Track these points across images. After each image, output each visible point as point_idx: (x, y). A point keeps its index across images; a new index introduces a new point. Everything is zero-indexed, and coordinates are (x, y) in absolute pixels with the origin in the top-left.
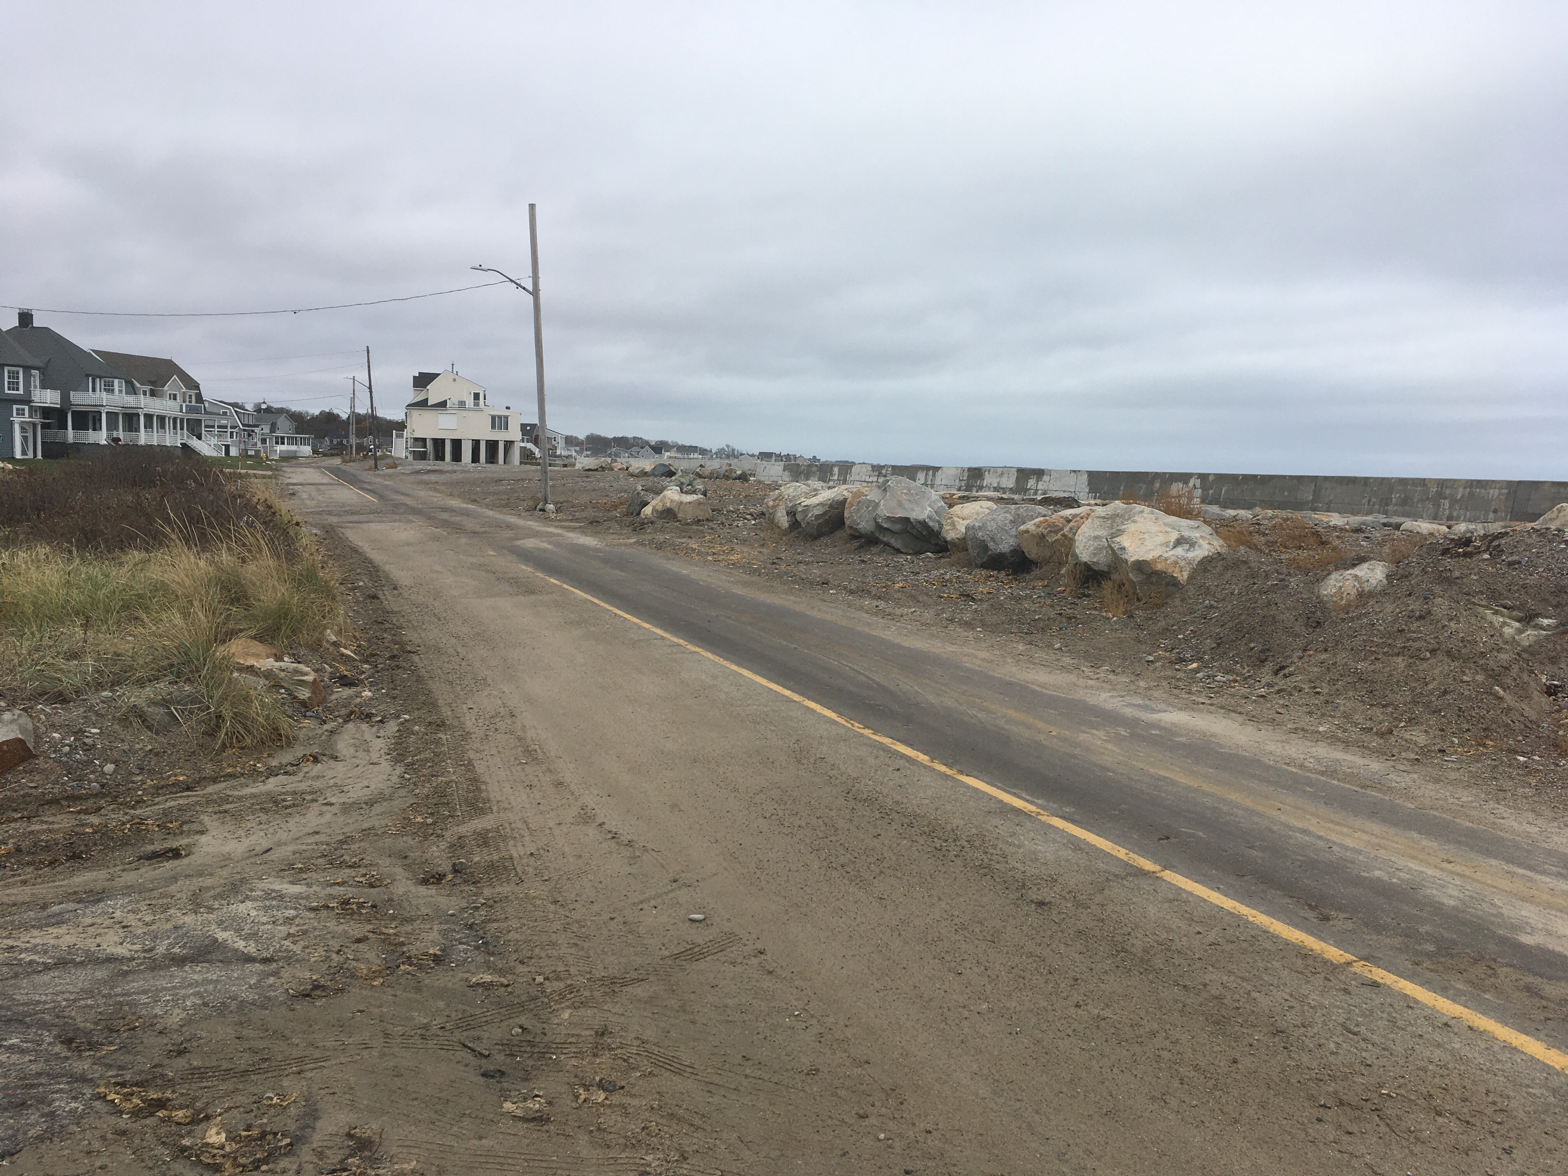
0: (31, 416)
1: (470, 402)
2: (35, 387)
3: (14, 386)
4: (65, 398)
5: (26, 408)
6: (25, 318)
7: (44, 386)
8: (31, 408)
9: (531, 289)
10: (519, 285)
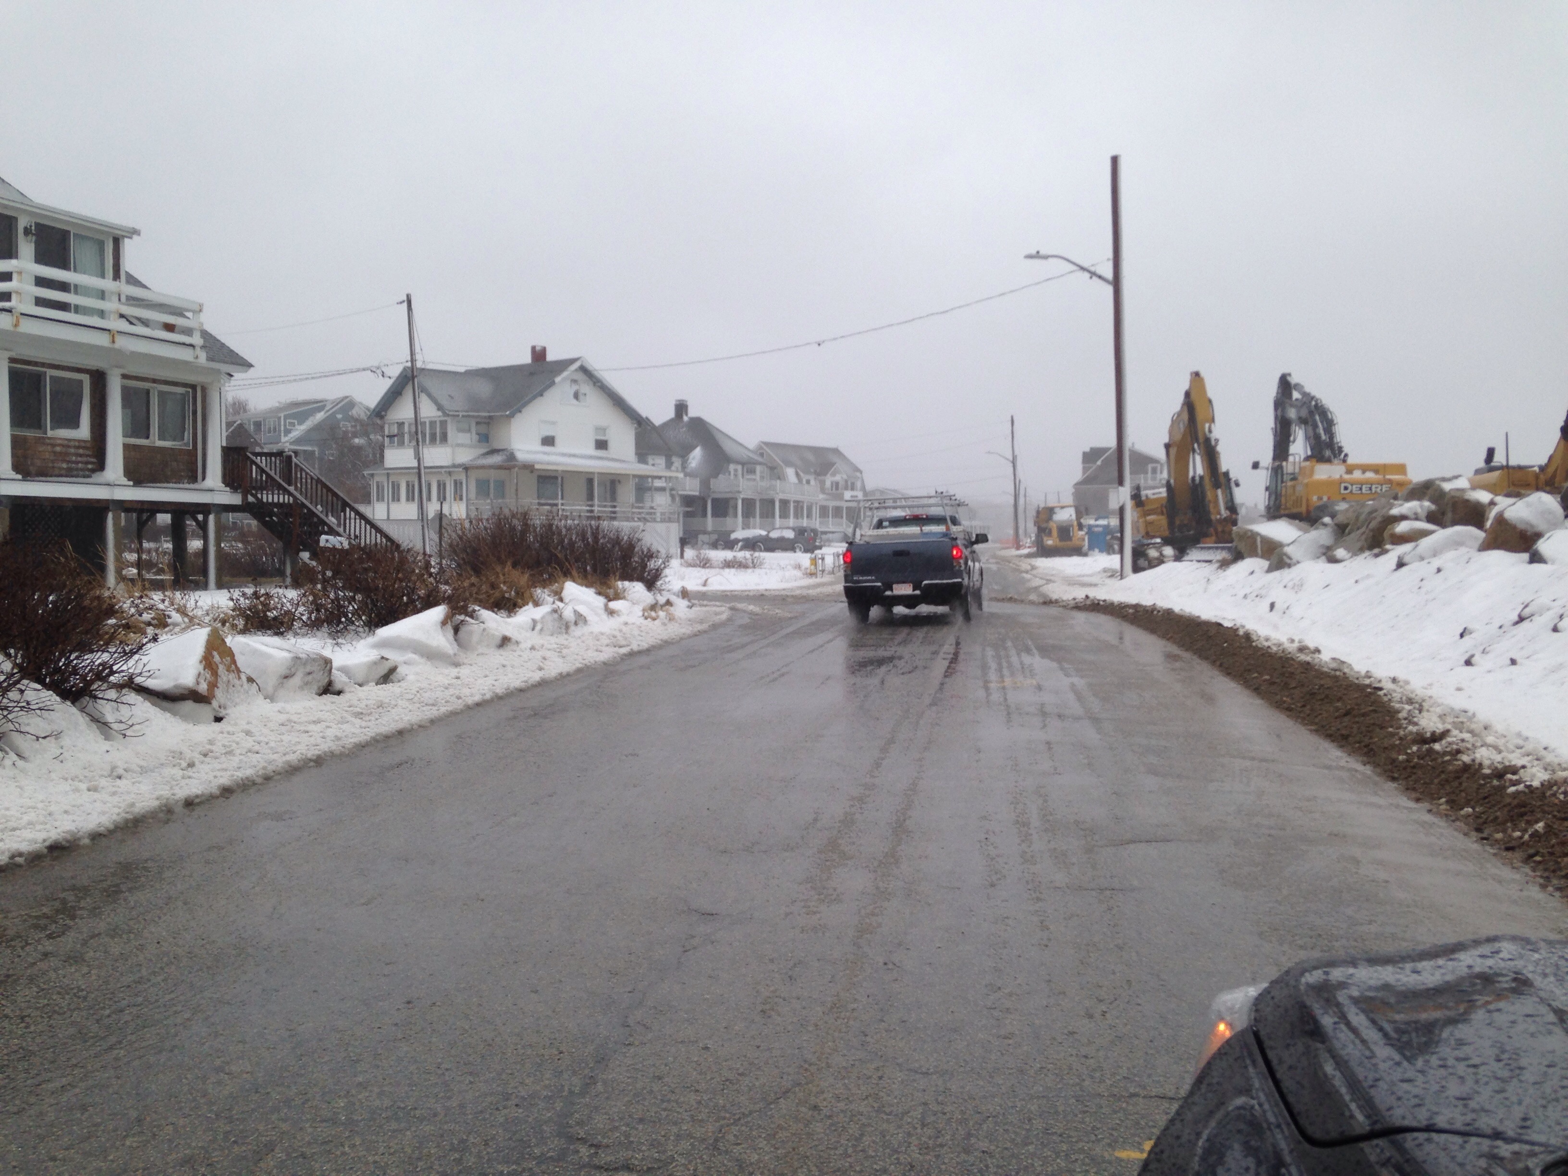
4: (705, 485)
6: (681, 409)
9: (1109, 275)
10: (1093, 274)
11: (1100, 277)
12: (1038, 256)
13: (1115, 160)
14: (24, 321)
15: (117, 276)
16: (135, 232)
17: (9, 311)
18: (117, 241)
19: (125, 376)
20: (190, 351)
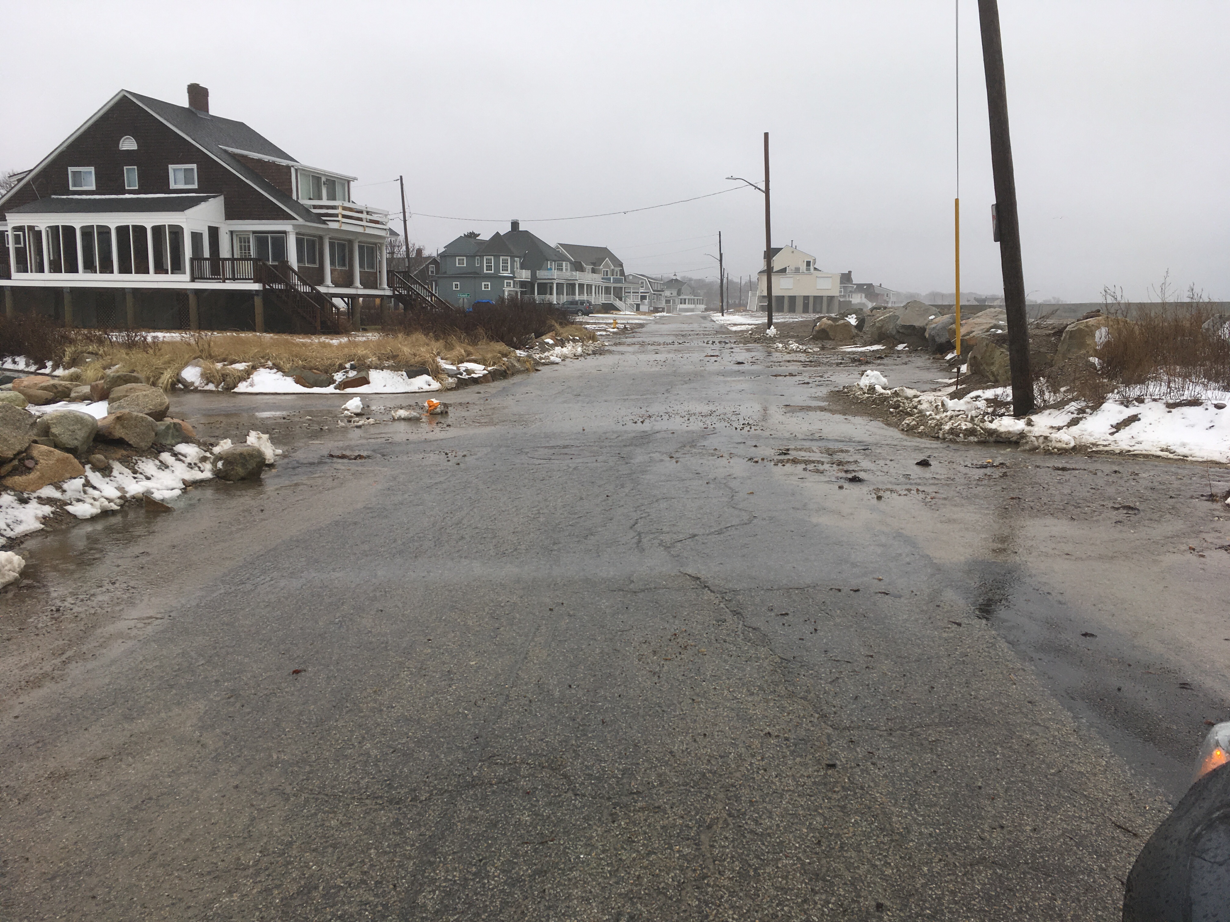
0: (514, 287)
1: (803, 267)
2: (517, 268)
3: (505, 269)
4: (533, 275)
5: (512, 282)
6: (515, 225)
7: (522, 268)
8: (514, 282)
9: (764, 189)
10: (756, 187)
11: (759, 189)
12: (732, 178)
13: (766, 135)
14: (343, 225)
15: (349, 201)
16: (355, 179)
17: (338, 221)
18: (349, 182)
19: (359, 242)
20: (385, 232)
